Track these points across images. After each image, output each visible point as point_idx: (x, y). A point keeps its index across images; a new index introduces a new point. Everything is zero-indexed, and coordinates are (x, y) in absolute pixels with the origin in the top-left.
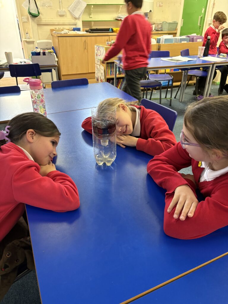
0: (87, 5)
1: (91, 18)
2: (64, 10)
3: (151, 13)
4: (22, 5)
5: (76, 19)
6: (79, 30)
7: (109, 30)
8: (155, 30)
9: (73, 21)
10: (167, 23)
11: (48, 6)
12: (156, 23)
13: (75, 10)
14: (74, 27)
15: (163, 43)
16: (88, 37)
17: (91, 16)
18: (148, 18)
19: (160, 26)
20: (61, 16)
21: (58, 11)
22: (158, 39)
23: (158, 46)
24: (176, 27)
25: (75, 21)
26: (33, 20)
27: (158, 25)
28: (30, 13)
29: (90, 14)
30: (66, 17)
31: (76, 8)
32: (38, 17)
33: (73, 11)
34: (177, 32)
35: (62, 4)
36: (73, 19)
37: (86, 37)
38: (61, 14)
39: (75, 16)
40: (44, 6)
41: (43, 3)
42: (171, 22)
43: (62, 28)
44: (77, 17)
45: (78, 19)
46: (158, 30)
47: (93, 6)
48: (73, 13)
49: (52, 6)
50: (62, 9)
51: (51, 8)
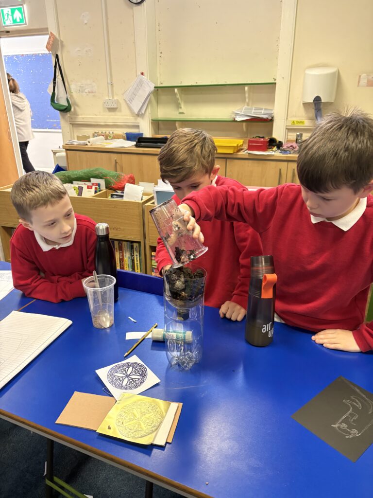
0: (155, 87)
2: (116, 98)
5: (138, 115)
9: (131, 120)
11: (89, 92)
13: (133, 99)
16: (123, 155)
20: (112, 110)
25: (136, 119)
26: (63, 117)
30: (120, 111)
31: (135, 96)
32: (71, 111)
33: (131, 100)
35: (112, 86)
36: (133, 116)
37: (119, 155)
38: (110, 107)
40: (82, 92)
41: (80, 86)
47: (176, 90)
48: (131, 105)
49: (95, 92)
50: (113, 98)
51: (94, 96)
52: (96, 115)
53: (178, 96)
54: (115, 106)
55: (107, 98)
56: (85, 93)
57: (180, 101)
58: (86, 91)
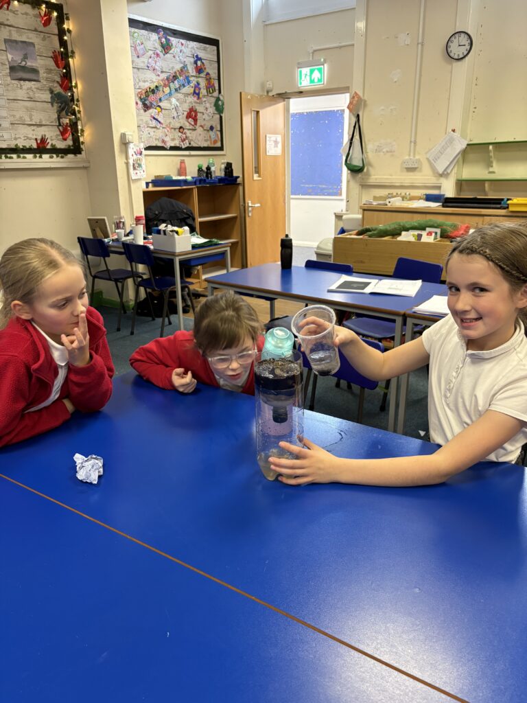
0: (468, 145)
1: (494, 172)
2: (417, 157)
5: (441, 175)
9: (432, 180)
11: (387, 152)
13: (439, 158)
17: (491, 170)
20: (411, 170)
21: (405, 160)
25: (438, 180)
26: (354, 177)
29: (490, 165)
30: (421, 171)
31: (442, 154)
32: (363, 171)
33: (436, 159)
35: (415, 145)
36: (436, 177)
38: (410, 166)
39: (437, 169)
40: (379, 152)
41: (378, 146)
45: (444, 175)
47: (491, 147)
48: (435, 164)
49: (394, 152)
50: (414, 157)
51: (392, 155)
52: (391, 175)
53: (492, 154)
54: (416, 166)
55: (407, 157)
56: (382, 153)
57: (493, 159)
58: (384, 150)
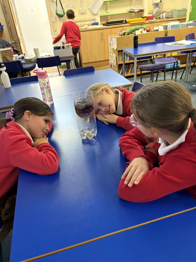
0: (104, 2)
1: (108, 12)
2: (84, 8)
3: (161, 3)
4: (51, 8)
5: (94, 15)
6: (97, 24)
7: (123, 22)
8: (165, 17)
9: (92, 17)
10: (176, 10)
11: (72, 7)
12: (166, 11)
13: (93, 8)
14: (94, 22)
15: (170, 29)
16: (105, 30)
17: (107, 11)
18: (159, 7)
19: (170, 14)
20: (82, 14)
21: (80, 10)
22: (165, 25)
23: (166, 32)
24: (186, 14)
25: (94, 17)
26: (60, 20)
27: (168, 13)
28: (57, 14)
29: (107, 9)
30: (86, 14)
31: (94, 6)
32: (64, 16)
33: (92, 8)
34: (186, 17)
35: (83, 3)
36: (93, 15)
37: (103, 30)
38: (82, 12)
39: (94, 13)
40: (68, 7)
41: (67, 4)
42: (180, 9)
43: (83, 24)
44: (96, 14)
45: (97, 15)
46: (169, 17)
47: (109, 3)
48: (92, 10)
49: (75, 7)
50: (83, 8)
53: (108, 5)
57: (108, 7)
58: (70, 6)
